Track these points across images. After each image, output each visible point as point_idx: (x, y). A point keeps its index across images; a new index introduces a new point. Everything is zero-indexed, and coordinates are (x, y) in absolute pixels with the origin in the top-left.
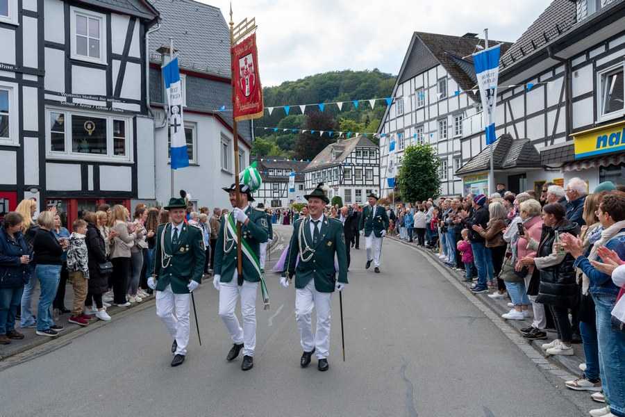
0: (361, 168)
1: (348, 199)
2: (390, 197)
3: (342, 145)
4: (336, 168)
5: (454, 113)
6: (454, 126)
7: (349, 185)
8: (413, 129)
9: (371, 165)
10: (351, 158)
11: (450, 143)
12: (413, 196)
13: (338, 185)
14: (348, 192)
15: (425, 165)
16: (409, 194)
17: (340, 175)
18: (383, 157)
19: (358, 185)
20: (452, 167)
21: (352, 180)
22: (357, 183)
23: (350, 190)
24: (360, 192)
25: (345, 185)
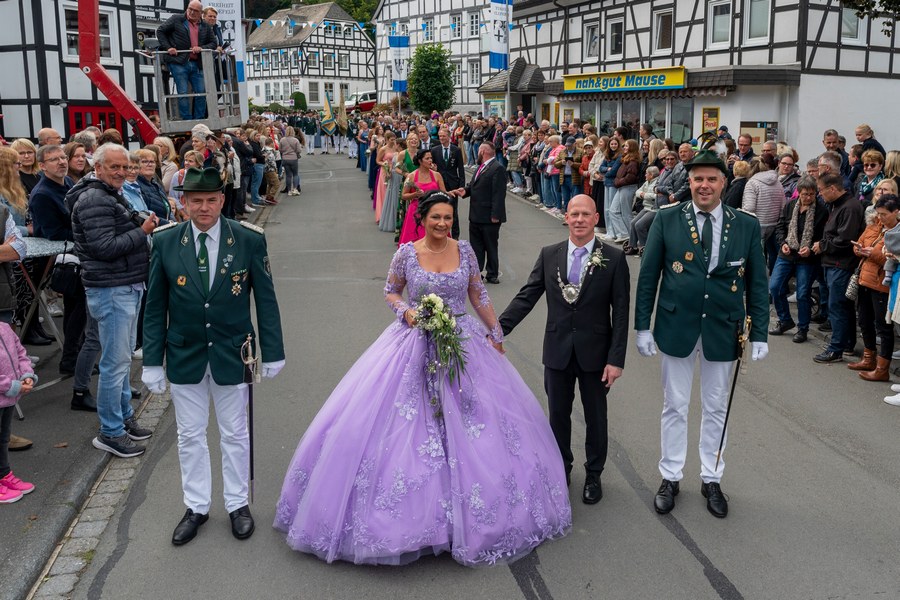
0: (332, 51)
1: (315, 97)
2: (395, 102)
3: (302, 14)
4: (295, 49)
5: (471, 10)
6: (469, 25)
7: (316, 76)
8: (420, 20)
9: (346, 48)
10: (318, 36)
11: (465, 43)
12: (424, 104)
13: (298, 76)
14: (314, 86)
15: (438, 70)
16: (420, 101)
17: (302, 61)
18: (381, 49)
19: (328, 77)
20: (466, 72)
21: (319, 69)
22: (327, 73)
23: (316, 84)
24: (331, 86)
25: (309, 76)
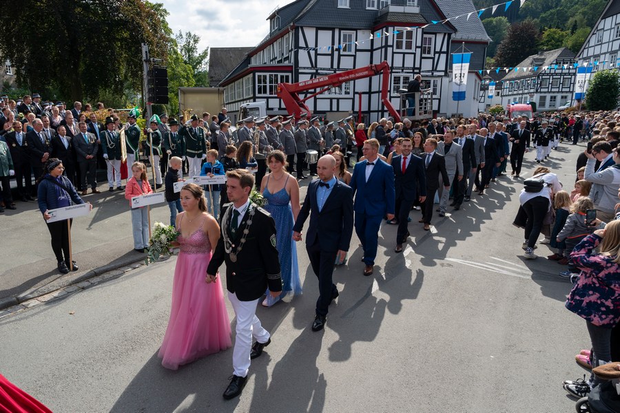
0: (559, 77)
1: (542, 104)
3: (543, 57)
4: (534, 78)
7: (545, 92)
10: (550, 69)
13: (533, 93)
14: (543, 99)
17: (538, 84)
19: (554, 92)
21: (548, 88)
22: (553, 90)
24: (555, 97)
25: (541, 92)
